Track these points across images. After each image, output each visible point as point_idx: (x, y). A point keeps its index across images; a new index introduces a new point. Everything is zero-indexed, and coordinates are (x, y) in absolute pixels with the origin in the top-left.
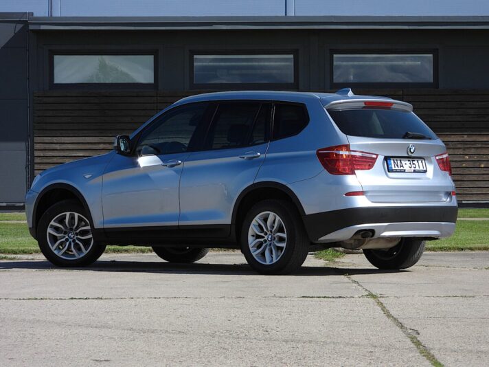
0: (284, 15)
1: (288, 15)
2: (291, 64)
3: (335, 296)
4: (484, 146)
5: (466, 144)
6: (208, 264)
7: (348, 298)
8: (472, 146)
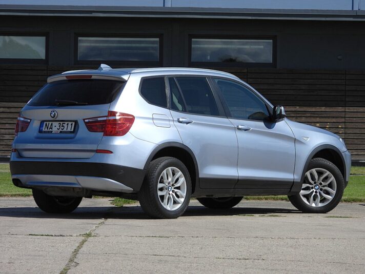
1: (165, 6)
2: (157, 46)
3: (57, 235)
4: (313, 115)
5: (298, 114)
7: (67, 236)
8: (303, 115)
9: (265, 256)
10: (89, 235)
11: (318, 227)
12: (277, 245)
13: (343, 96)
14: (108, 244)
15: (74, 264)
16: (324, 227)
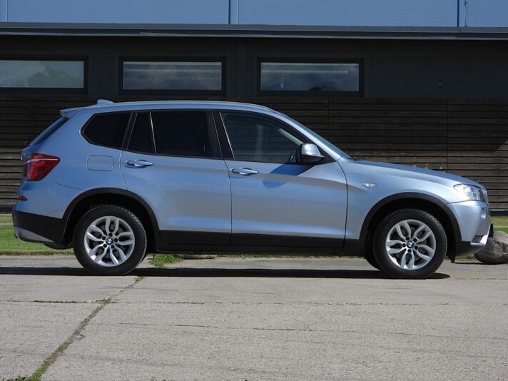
0: (227, 23)
1: (231, 23)
2: (219, 71)
3: (68, 301)
6: (33, 268)
7: (80, 302)
8: (396, 155)
9: (314, 326)
10: (107, 302)
11: (390, 290)
12: (333, 312)
13: (445, 130)
14: (127, 312)
15: (79, 336)
16: (398, 291)
